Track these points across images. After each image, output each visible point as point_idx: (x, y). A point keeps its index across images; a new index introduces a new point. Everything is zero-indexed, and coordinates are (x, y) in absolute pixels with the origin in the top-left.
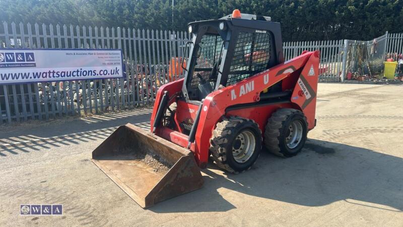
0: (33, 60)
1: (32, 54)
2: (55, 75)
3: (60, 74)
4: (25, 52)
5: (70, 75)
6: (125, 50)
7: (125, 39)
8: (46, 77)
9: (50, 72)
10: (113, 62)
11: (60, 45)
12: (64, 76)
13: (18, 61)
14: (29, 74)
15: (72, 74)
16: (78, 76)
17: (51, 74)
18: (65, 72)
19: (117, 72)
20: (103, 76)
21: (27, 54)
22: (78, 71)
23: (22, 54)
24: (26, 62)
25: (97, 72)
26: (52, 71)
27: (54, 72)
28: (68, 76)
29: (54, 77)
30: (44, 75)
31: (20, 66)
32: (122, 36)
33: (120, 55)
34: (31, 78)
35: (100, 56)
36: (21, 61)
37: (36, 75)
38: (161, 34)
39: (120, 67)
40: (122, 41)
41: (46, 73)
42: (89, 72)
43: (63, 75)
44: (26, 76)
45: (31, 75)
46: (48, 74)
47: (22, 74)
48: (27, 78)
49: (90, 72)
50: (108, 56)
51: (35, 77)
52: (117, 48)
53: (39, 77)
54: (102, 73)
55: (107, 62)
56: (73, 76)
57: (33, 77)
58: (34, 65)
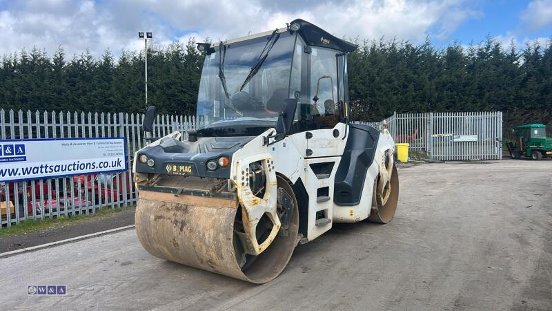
0: (24, 153)
1: (23, 146)
2: (48, 170)
3: (53, 168)
4: (14, 143)
5: (65, 170)
6: (128, 137)
7: (127, 125)
8: (37, 172)
9: (42, 167)
10: (115, 152)
11: (55, 134)
12: (59, 170)
13: (5, 154)
14: (17, 169)
15: (67, 168)
16: (74, 170)
17: (44, 170)
18: (59, 166)
19: (119, 164)
20: (103, 169)
21: (17, 146)
22: (74, 164)
23: (11, 146)
24: (15, 156)
25: (97, 165)
26: (44, 165)
27: (46, 167)
28: (62, 171)
29: (46, 172)
30: (36, 170)
31: (8, 160)
32: (125, 122)
33: (123, 145)
34: (19, 174)
35: (100, 145)
36: (9, 154)
37: (26, 171)
38: (168, 119)
39: (122, 158)
40: (125, 127)
41: (38, 168)
42: (87, 164)
43: (57, 169)
44: (14, 172)
45: (20, 171)
46: (40, 169)
47: (9, 170)
48: (15, 175)
49: (89, 166)
50: (110, 145)
51: (24, 174)
52: (118, 137)
53: (28, 173)
54: (102, 165)
55: (107, 153)
56: (69, 170)
57: (22, 174)
58: (25, 159)
